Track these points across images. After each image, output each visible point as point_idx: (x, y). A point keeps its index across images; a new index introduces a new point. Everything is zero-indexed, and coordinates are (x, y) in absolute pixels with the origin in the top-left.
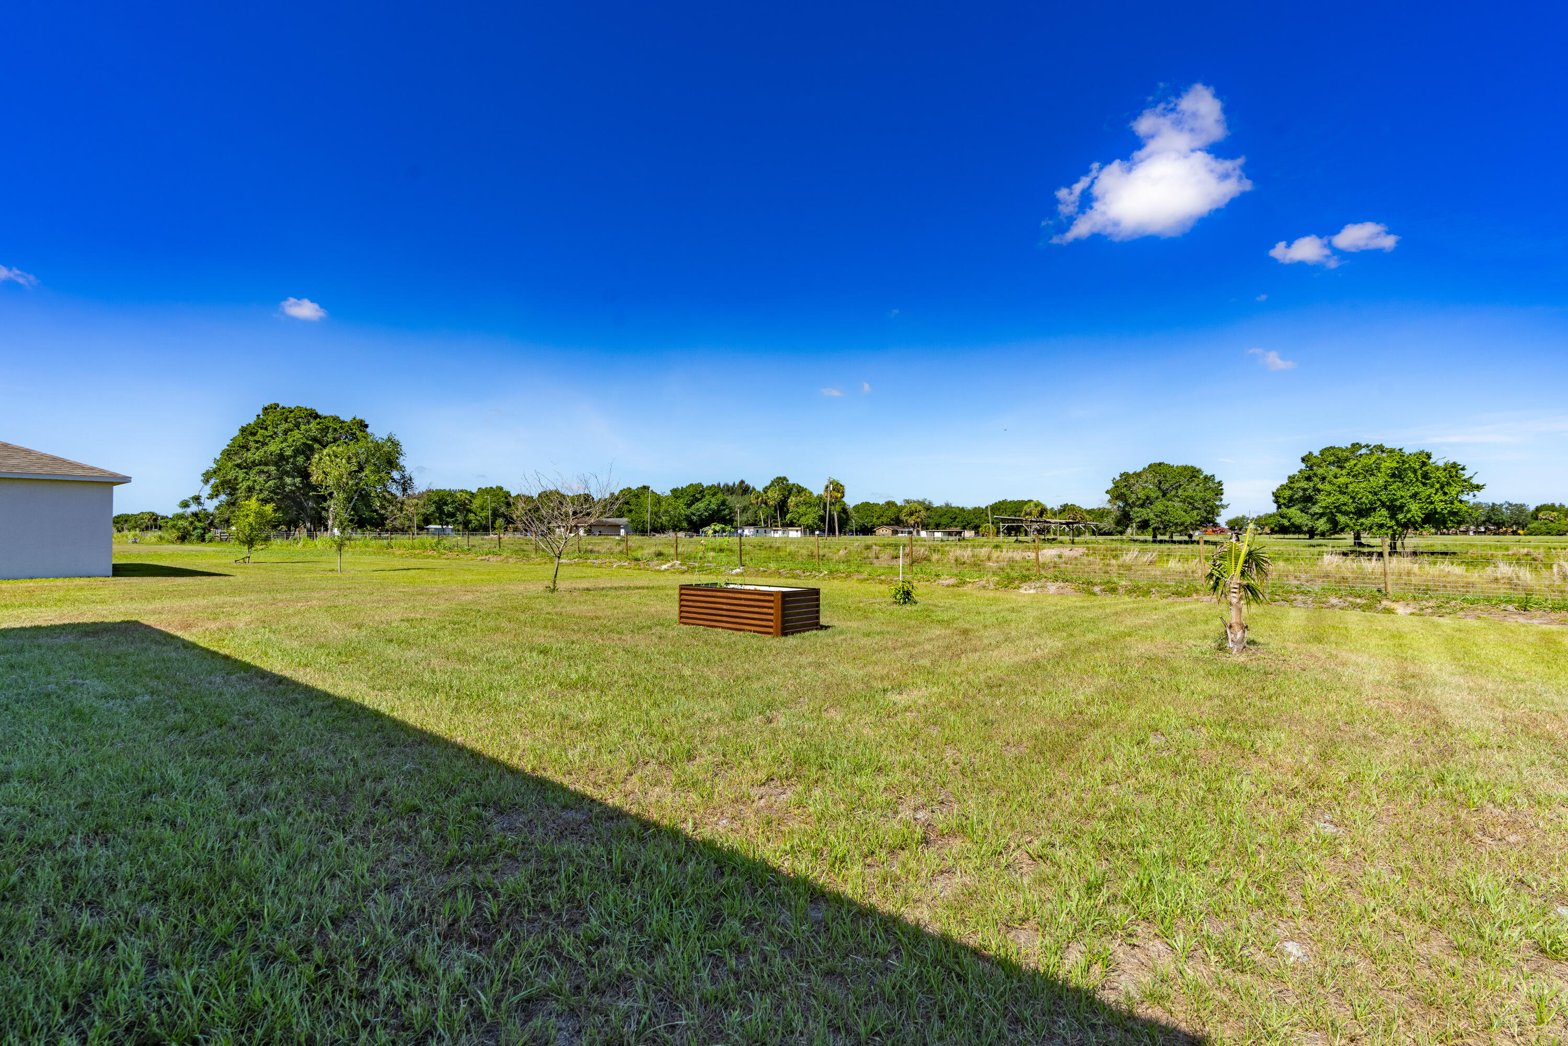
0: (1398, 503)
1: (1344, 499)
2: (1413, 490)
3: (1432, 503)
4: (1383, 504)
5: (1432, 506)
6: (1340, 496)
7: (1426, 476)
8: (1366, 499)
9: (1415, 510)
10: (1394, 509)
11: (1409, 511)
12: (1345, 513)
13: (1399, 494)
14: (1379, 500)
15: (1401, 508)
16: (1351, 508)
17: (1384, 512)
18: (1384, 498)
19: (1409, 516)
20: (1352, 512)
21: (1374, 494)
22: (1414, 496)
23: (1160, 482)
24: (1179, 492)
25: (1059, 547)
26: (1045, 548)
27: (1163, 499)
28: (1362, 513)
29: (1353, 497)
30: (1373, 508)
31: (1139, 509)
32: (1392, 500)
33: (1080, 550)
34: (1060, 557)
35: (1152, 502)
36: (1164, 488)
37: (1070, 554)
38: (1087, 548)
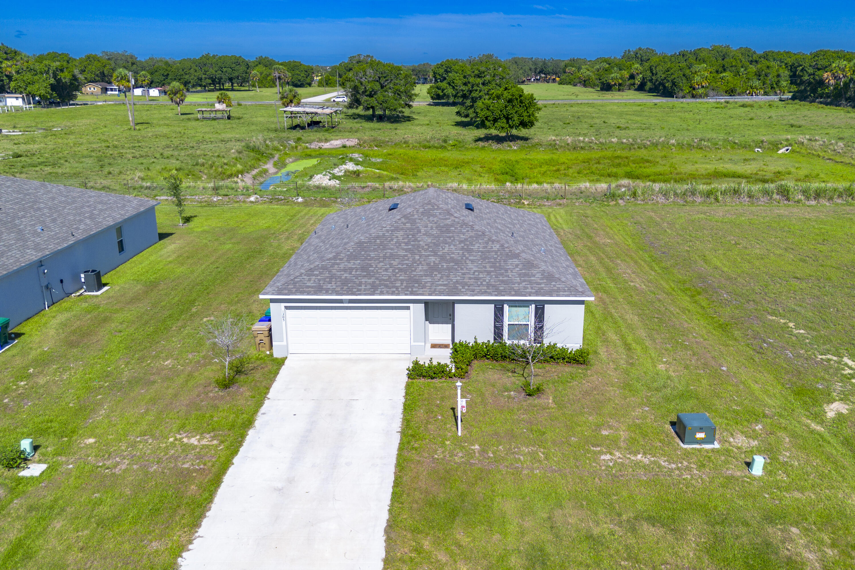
0: (510, 116)
1: (489, 113)
2: (516, 109)
4: (504, 116)
5: (523, 118)
6: (487, 111)
7: (521, 102)
8: (497, 113)
9: (516, 120)
10: (507, 119)
11: (514, 121)
12: (489, 121)
13: (511, 112)
14: (503, 114)
15: (511, 118)
17: (505, 121)
18: (505, 113)
21: (501, 111)
22: (516, 112)
23: (379, 78)
24: (391, 85)
25: (340, 139)
26: (332, 140)
27: (382, 90)
28: (495, 120)
29: (493, 113)
30: (500, 118)
31: (368, 98)
32: (508, 115)
33: (354, 140)
34: (344, 147)
35: (375, 93)
36: (382, 82)
37: (348, 143)
38: (359, 139)
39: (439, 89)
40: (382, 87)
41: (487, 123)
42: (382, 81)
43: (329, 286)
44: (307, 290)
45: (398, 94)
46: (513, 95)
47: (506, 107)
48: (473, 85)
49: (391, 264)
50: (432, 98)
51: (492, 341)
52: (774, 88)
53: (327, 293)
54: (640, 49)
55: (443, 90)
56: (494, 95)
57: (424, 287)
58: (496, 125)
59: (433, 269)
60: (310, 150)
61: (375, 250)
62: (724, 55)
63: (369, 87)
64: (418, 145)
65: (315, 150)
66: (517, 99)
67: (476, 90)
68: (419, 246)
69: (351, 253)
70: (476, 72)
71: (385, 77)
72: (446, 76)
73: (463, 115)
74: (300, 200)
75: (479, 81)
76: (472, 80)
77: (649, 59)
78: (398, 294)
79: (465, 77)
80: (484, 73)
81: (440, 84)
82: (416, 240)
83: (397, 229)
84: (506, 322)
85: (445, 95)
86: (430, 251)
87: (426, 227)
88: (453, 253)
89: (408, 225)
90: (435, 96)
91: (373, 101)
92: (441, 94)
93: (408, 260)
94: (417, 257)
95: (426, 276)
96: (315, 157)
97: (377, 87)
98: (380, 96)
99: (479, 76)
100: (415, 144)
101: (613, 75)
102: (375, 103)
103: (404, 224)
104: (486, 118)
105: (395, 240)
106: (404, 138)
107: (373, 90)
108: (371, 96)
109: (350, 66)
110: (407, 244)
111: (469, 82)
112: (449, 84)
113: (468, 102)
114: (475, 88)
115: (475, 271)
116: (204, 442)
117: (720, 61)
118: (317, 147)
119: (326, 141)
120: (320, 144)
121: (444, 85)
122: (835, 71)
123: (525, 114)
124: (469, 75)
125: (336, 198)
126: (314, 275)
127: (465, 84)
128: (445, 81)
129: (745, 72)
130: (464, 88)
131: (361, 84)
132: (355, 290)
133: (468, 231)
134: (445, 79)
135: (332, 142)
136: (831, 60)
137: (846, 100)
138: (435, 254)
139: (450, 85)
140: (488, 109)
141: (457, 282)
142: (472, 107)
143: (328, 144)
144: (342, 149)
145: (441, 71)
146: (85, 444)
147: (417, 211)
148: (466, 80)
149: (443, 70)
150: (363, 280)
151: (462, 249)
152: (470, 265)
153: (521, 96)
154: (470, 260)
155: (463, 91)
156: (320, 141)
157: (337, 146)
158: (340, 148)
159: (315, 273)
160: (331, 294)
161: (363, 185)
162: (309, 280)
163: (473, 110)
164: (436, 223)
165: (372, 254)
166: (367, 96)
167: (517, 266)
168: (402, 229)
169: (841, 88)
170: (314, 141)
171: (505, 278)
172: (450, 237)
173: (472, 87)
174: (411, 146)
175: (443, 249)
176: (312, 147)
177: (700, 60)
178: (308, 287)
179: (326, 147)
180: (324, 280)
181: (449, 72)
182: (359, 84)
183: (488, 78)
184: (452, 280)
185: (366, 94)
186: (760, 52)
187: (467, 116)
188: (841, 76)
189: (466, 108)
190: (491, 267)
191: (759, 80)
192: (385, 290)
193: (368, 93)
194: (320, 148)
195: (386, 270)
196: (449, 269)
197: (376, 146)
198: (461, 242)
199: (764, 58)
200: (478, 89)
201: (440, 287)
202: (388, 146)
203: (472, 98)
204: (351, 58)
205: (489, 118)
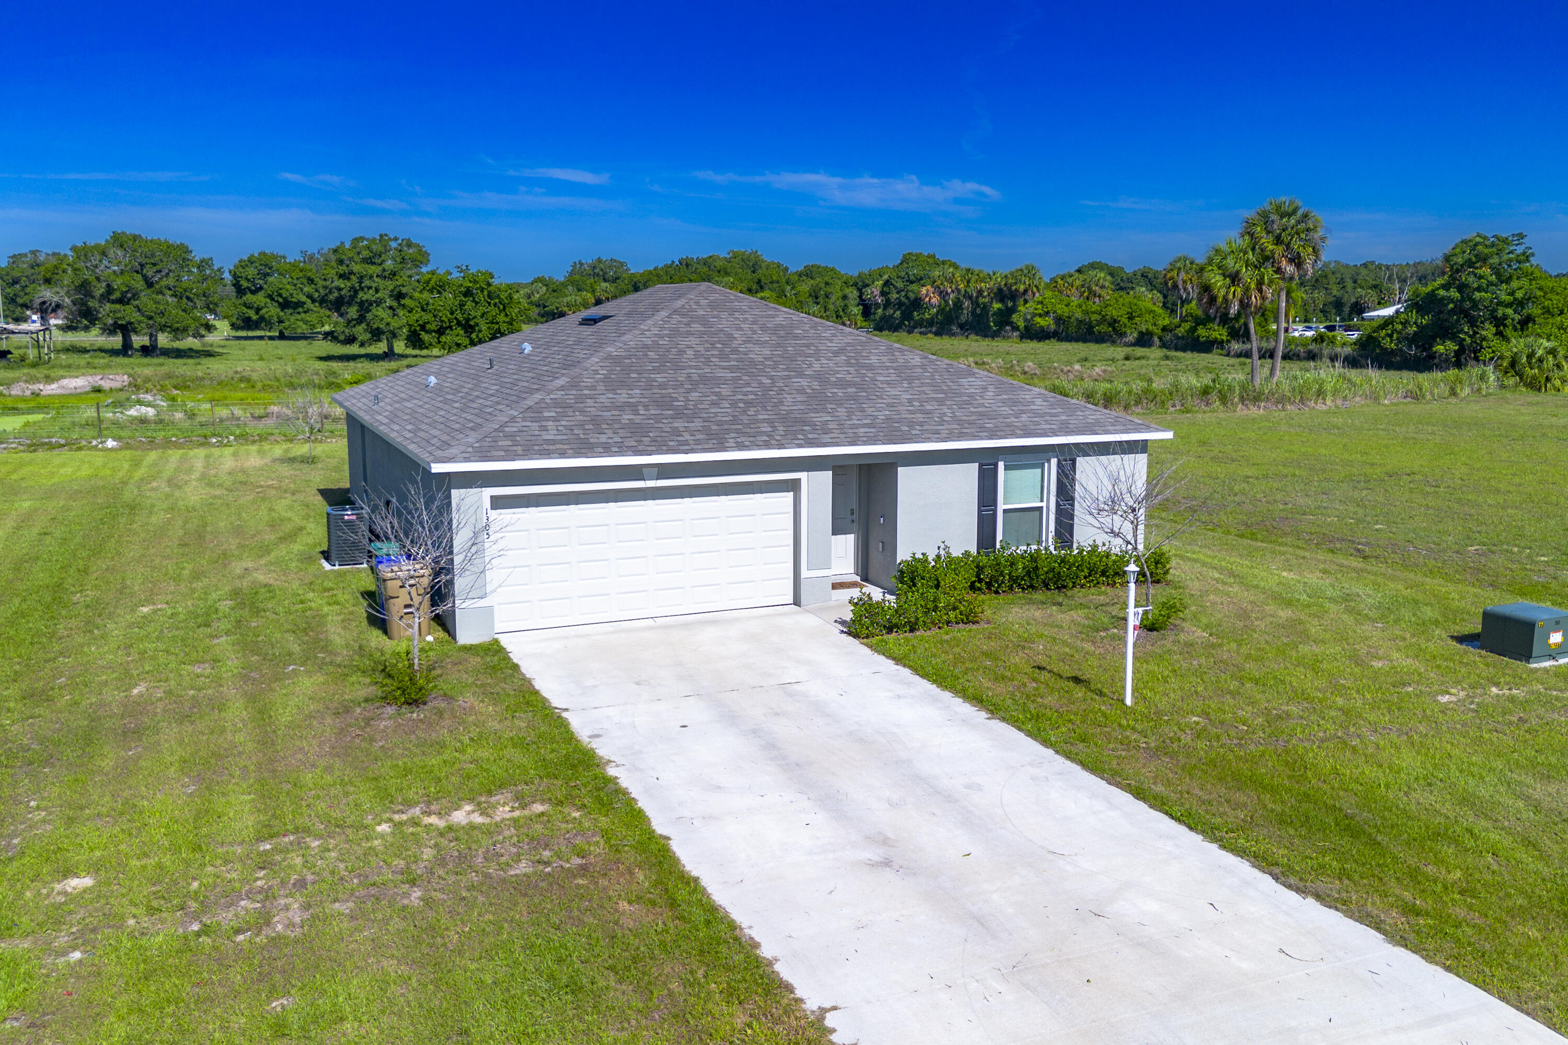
0: (472, 323)
1: (427, 317)
2: (482, 309)
3: (497, 323)
4: (459, 323)
5: (496, 327)
6: (423, 313)
7: (490, 296)
8: (445, 316)
9: (484, 329)
11: (480, 331)
12: (429, 332)
14: (456, 318)
15: (474, 327)
16: (433, 326)
18: (460, 317)
19: (481, 335)
20: (434, 331)
21: (452, 313)
22: (482, 316)
23: (142, 265)
24: (171, 281)
25: (83, 374)
26: (63, 377)
27: (149, 291)
28: (441, 332)
29: (435, 316)
30: (450, 327)
31: (118, 306)
32: (468, 320)
33: (118, 378)
34: (98, 390)
35: (135, 296)
36: (150, 274)
37: (106, 384)
38: (130, 375)
39: (248, 308)
40: (150, 285)
41: (425, 337)
42: (149, 271)
43: (603, 439)
44: (551, 447)
45: (188, 298)
46: (475, 282)
47: (462, 305)
48: (362, 277)
49: (717, 394)
50: (234, 326)
51: (973, 550)
52: (841, 317)
53: (607, 450)
54: (599, 260)
55: (258, 310)
56: (432, 283)
57: (826, 432)
58: (443, 339)
59: (818, 400)
60: (9, 399)
61: (656, 370)
62: (753, 266)
63: (118, 283)
64: (276, 384)
65: (24, 399)
66: (482, 290)
67: (370, 288)
68: (752, 362)
69: (607, 377)
70: (365, 253)
71: (154, 265)
72: (261, 282)
73: (342, 337)
74: (110, 443)
75: (374, 270)
76: (356, 268)
77: (618, 278)
78: (781, 446)
79: (341, 262)
80: (380, 256)
81: (249, 298)
82: (735, 351)
83: (675, 333)
84: (1001, 506)
85: (262, 318)
86: (784, 370)
87: (741, 329)
88: (838, 372)
89: (696, 327)
90: (239, 322)
91: (129, 313)
92: (255, 317)
93: (748, 385)
94: (767, 381)
95: (816, 411)
96: (30, 411)
97: (138, 283)
98: (146, 300)
99: (369, 261)
100: (268, 382)
101: (569, 298)
102: (135, 317)
103: (688, 324)
104: (423, 327)
105: (690, 352)
106: (236, 372)
107: (130, 289)
108: (120, 301)
109: (16, 274)
110: (723, 356)
111: (351, 273)
112: (271, 297)
113: (353, 312)
114: (367, 283)
115: (910, 401)
116: (503, 812)
117: (749, 276)
118: (28, 393)
119: (49, 379)
120: (36, 387)
121: (259, 299)
122: (939, 282)
123: (501, 318)
124: (351, 259)
125: (205, 437)
126: (547, 419)
127: (342, 276)
128: (261, 294)
129: (793, 292)
130: (341, 283)
131: (98, 279)
132: (671, 443)
133: (834, 335)
134: (261, 288)
135: (65, 382)
136: (927, 268)
137: (961, 326)
138: (801, 375)
139: (273, 299)
140: (423, 310)
141: (888, 419)
142: (361, 319)
143: (54, 386)
144: (93, 395)
145: (251, 272)
146: (66, 893)
147: (697, 303)
148: (344, 268)
149: (256, 272)
150: (676, 425)
151: (848, 364)
152: (893, 392)
153: (489, 284)
154: (882, 382)
155: (339, 289)
156: (33, 380)
157: (78, 391)
158: (87, 393)
159: (546, 414)
160: (621, 453)
161: (259, 411)
162: (544, 429)
163: (364, 325)
164: (754, 323)
165: (660, 378)
166: (113, 302)
167: (985, 389)
168: (689, 333)
169: (950, 309)
170: (16, 380)
171: (980, 409)
172: (808, 346)
173: (360, 283)
174: (259, 385)
175: (810, 366)
176: (13, 393)
177: (719, 272)
178: (554, 442)
179: (49, 392)
180: (581, 425)
181: (268, 274)
182: (92, 279)
183: (389, 264)
184: (876, 417)
185: (113, 297)
186: (795, 267)
187: (351, 340)
188: (949, 290)
189: (349, 322)
190: (935, 392)
191: (818, 304)
192: (746, 441)
193: (117, 295)
194: (36, 395)
195: (713, 404)
196: (854, 398)
197: (176, 387)
198: (836, 353)
199: (807, 275)
200: (374, 285)
201: (862, 430)
202: (203, 386)
203: (361, 304)
204: (15, 259)
205: (428, 326)
